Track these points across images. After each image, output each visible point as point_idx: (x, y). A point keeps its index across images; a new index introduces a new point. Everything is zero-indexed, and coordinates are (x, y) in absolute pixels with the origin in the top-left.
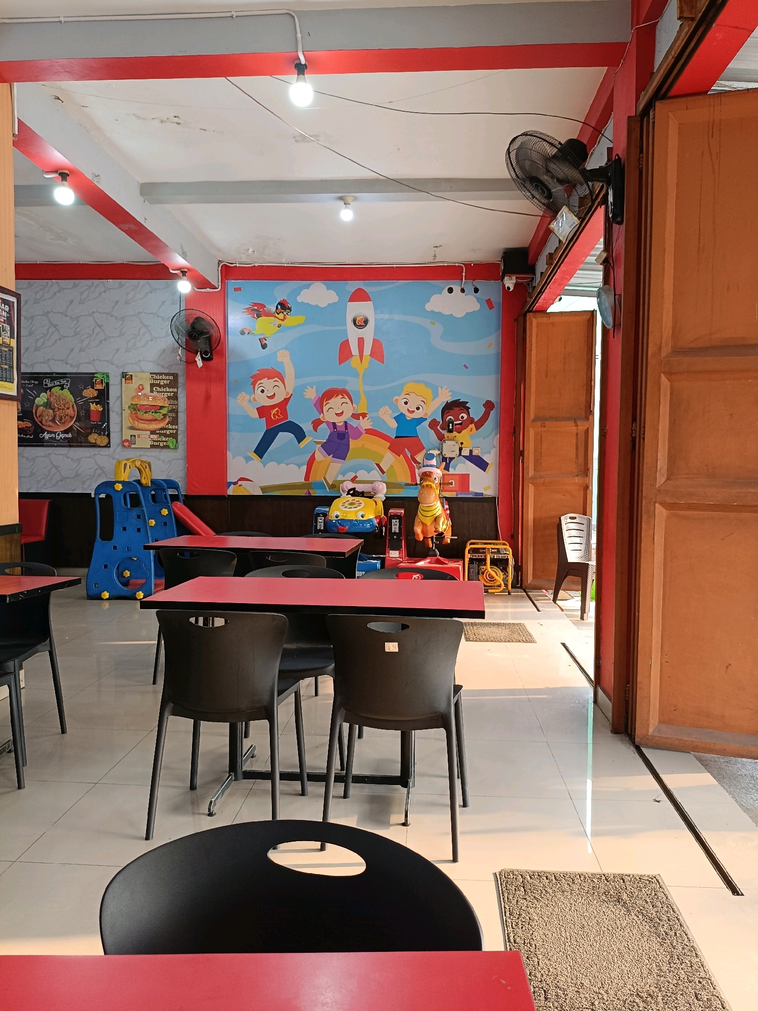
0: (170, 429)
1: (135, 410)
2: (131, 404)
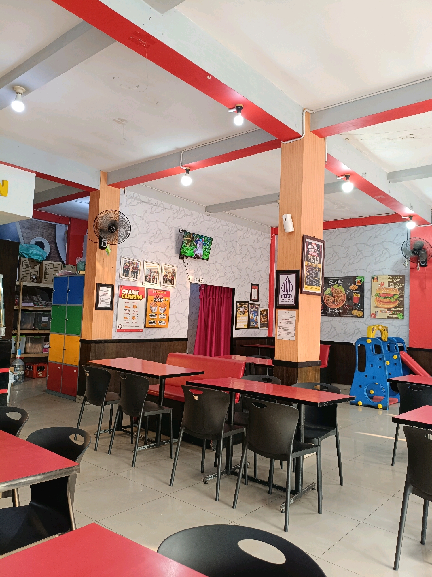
0: (400, 308)
1: (378, 296)
2: (377, 293)
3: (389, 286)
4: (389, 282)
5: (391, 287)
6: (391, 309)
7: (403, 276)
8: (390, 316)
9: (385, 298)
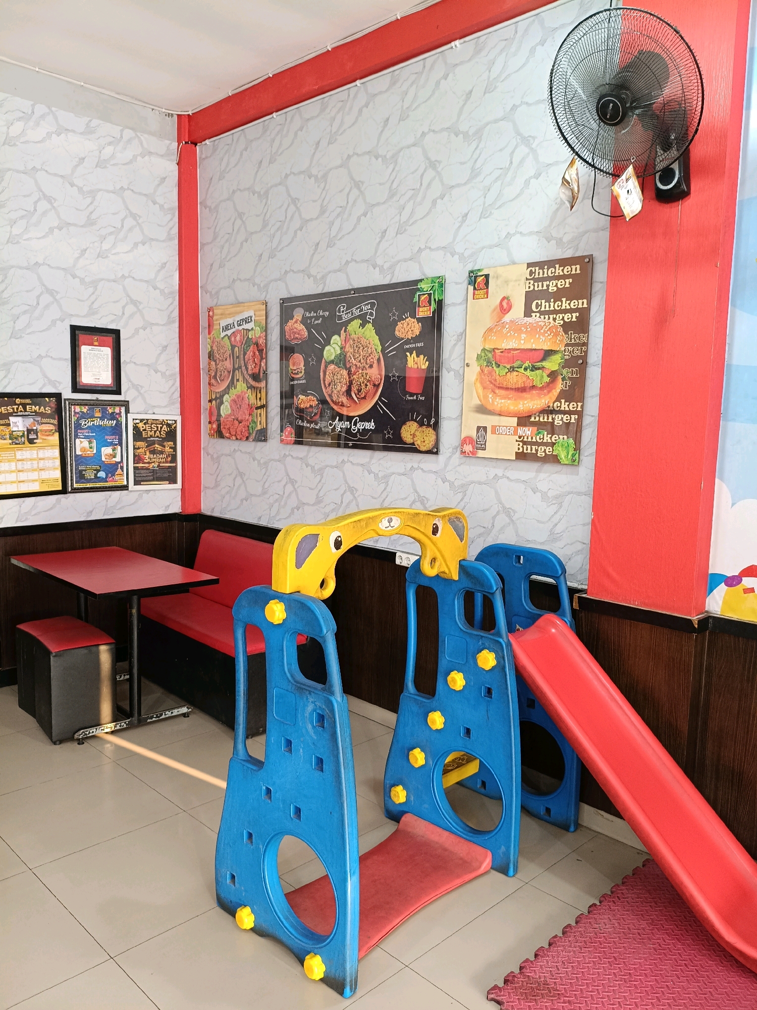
0: (564, 412)
1: (489, 363)
2: (484, 350)
3: (528, 313)
4: (530, 297)
5: (535, 318)
6: (532, 419)
7: (587, 262)
8: (528, 450)
9: (512, 369)
